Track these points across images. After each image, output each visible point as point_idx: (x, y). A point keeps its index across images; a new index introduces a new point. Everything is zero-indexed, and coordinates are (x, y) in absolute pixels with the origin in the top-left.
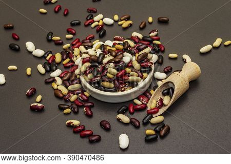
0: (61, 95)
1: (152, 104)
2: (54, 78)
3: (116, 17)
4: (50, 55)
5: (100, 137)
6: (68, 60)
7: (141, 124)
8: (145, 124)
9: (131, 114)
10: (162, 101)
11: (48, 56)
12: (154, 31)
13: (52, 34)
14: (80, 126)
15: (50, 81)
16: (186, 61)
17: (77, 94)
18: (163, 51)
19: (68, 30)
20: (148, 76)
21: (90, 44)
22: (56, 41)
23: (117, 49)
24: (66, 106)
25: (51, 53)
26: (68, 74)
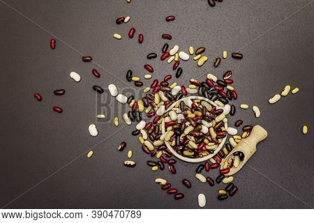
0: (148, 151)
1: (224, 164)
2: (140, 131)
3: (192, 50)
4: (133, 101)
5: (183, 195)
6: (150, 108)
7: (215, 183)
8: (218, 183)
9: (208, 171)
10: (233, 162)
11: (131, 101)
12: (228, 73)
13: (131, 74)
14: (167, 184)
15: (137, 133)
16: (255, 114)
17: (161, 150)
18: (235, 99)
19: (146, 67)
20: (223, 142)
21: (168, 89)
22: (136, 82)
23: (196, 116)
24: (154, 164)
25: (133, 98)
26: (152, 128)
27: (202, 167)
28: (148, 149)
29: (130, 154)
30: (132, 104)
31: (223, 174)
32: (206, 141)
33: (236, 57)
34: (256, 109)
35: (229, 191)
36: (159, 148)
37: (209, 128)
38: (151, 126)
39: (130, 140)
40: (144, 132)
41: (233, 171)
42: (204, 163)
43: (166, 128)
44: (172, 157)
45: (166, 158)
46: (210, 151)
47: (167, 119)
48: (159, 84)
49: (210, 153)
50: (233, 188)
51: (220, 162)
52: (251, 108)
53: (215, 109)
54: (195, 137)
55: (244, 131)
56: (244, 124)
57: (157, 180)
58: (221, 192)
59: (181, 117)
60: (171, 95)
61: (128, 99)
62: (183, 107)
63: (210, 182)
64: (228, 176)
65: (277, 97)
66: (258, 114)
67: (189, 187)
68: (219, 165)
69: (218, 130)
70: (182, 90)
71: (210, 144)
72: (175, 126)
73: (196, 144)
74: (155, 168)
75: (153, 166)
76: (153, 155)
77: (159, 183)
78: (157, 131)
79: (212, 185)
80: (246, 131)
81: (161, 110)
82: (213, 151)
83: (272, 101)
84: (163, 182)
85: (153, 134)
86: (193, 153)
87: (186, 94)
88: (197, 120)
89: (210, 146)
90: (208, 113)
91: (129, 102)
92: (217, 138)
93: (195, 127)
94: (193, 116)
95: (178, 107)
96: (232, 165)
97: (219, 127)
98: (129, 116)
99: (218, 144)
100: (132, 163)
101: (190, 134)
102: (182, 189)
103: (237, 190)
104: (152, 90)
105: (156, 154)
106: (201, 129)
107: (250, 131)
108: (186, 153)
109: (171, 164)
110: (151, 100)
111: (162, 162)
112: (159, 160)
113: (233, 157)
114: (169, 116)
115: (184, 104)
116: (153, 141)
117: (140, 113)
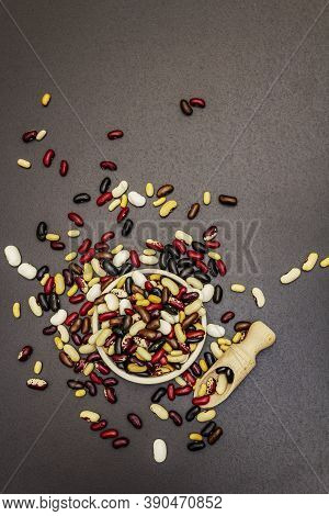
0: (69, 363)
1: (200, 389)
2: (56, 327)
3: (150, 189)
4: (47, 276)
5: (128, 441)
6: (75, 288)
7: (184, 420)
8: (189, 420)
9: (172, 400)
10: (215, 385)
11: (43, 276)
12: (213, 229)
13: (45, 228)
14: (100, 421)
15: (51, 331)
16: (256, 302)
17: (93, 361)
18: (223, 275)
19: (71, 216)
20: (197, 349)
21: (107, 256)
22: (52, 242)
23: (151, 303)
24: (78, 386)
25: (47, 271)
26: (78, 322)
27: (161, 393)
28: (70, 359)
29: (38, 367)
30: (43, 282)
31: (198, 405)
32: (167, 347)
33: (227, 202)
34: (257, 292)
35: (208, 436)
36: (88, 358)
37: (173, 326)
38: (77, 318)
39: (39, 342)
40: (63, 330)
41: (215, 401)
42: (164, 386)
43: (100, 323)
44: (111, 375)
45: (99, 375)
46: (176, 366)
47: (101, 309)
48: (93, 247)
49: (176, 369)
50: (214, 430)
51: (194, 384)
52: (248, 292)
53: (185, 293)
54: (148, 340)
55: (237, 331)
56: (236, 319)
57: (84, 414)
58: (193, 437)
59: (125, 304)
60: (112, 265)
61: (38, 272)
62: (130, 286)
63: (176, 419)
64: (207, 410)
65: (294, 273)
66: (261, 301)
67: (139, 427)
68: (192, 390)
69: (189, 329)
70: (131, 258)
71: (174, 353)
72: (115, 321)
73: (150, 351)
74: (80, 393)
75: (78, 389)
76: (77, 368)
77: (86, 419)
78: (85, 329)
79: (178, 424)
80: (240, 330)
81: (93, 293)
82: (180, 365)
83: (286, 279)
84: (94, 417)
85: (79, 333)
86: (144, 369)
87: (139, 265)
88: (154, 310)
89: (175, 356)
90: (172, 299)
91: (38, 278)
92: (188, 344)
93: (148, 323)
94: (146, 303)
95: (122, 288)
96: (213, 390)
97: (191, 324)
98: (39, 302)
99: (188, 352)
100: (41, 383)
101: (140, 335)
102: (126, 430)
103: (221, 433)
104: (80, 256)
105: (82, 368)
106: (159, 327)
107: (246, 330)
108: (132, 367)
109: (108, 387)
110: (76, 273)
111: (93, 382)
112: (88, 378)
113: (215, 376)
114: (105, 302)
115: (132, 282)
116: (79, 345)
117: (57, 296)
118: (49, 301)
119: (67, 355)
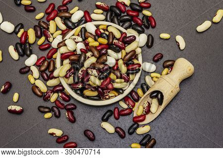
0: (39, 93)
1: (138, 110)
2: (29, 67)
4: (22, 31)
6: (43, 38)
7: (127, 134)
8: (131, 134)
9: (117, 119)
10: (149, 106)
11: (19, 31)
14: (63, 136)
15: (26, 71)
16: (179, 46)
17: (57, 92)
18: (153, 27)
20: (136, 78)
21: (67, 15)
22: (26, 6)
23: (100, 44)
24: (47, 110)
25: (22, 27)
26: (46, 64)
27: (110, 113)
28: (40, 91)
29: (16, 97)
30: (19, 35)
31: (137, 121)
32: (112, 76)
34: (180, 39)
35: (145, 145)
36: (54, 90)
37: (117, 60)
38: (45, 60)
39: (16, 79)
40: (34, 70)
41: (149, 118)
42: (112, 108)
43: (62, 61)
44: (72, 101)
45: (62, 102)
46: (119, 91)
47: (63, 50)
48: (56, 9)
49: (119, 93)
50: (149, 141)
51: (133, 106)
52: (172, 39)
53: (126, 37)
54: (99, 70)
55: (164, 67)
56: (164, 59)
57: (51, 131)
58: (134, 146)
59: (81, 46)
60: (71, 22)
61: (16, 28)
62: (84, 34)
64: (144, 125)
65: (206, 25)
66: (182, 45)
67: (92, 140)
68: (131, 111)
69: (128, 63)
70: (84, 16)
71: (118, 80)
72: (73, 58)
73: (100, 79)
74: (48, 115)
75: (46, 112)
76: (45, 97)
77: (52, 134)
78: (51, 68)
79: (122, 137)
80: (168, 67)
82: (123, 91)
83: (201, 28)
84: (58, 133)
85: (47, 72)
86: (96, 93)
87: (91, 20)
88: (102, 49)
89: (119, 84)
90: (115, 41)
91: (15, 32)
92: (128, 74)
93: (98, 58)
94: (96, 44)
95: (78, 35)
96: (148, 111)
97: (131, 59)
98: (16, 49)
99: (128, 81)
100: (18, 108)
101: (93, 66)
102: (83, 143)
103: (155, 142)
104: (46, 16)
105: (49, 97)
106: (106, 60)
107: (171, 67)
108: (87, 93)
109: (69, 110)
110: (44, 28)
111: (58, 107)
112: (54, 105)
113: (149, 100)
114: (65, 45)
115: (86, 31)
116: (47, 80)
117: (30, 45)
118: (24, 49)
119: (37, 87)
